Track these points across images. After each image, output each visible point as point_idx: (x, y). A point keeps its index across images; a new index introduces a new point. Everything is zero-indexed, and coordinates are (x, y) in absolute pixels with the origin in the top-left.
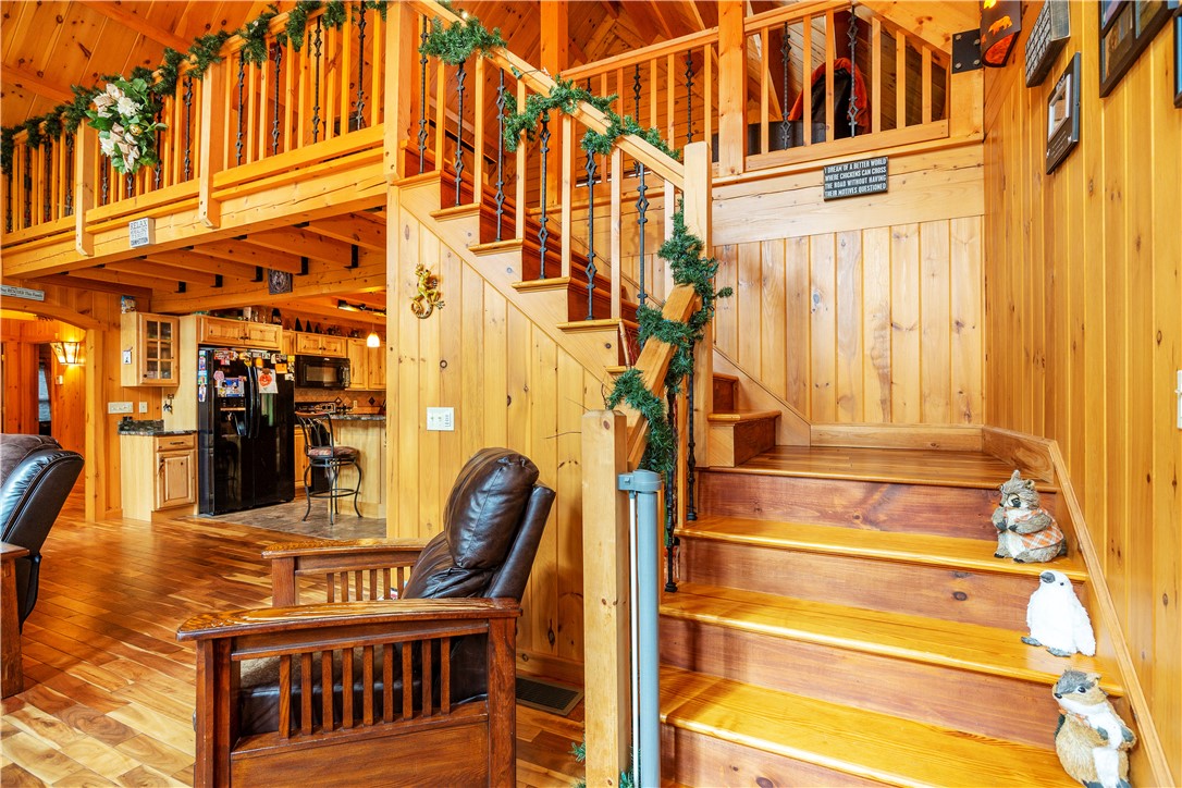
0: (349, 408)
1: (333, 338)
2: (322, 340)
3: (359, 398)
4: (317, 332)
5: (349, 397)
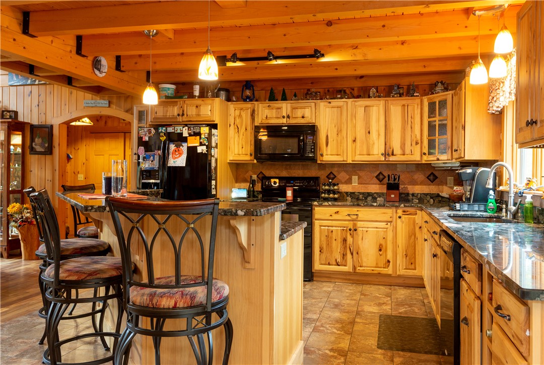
3: (362, 173)
5: (346, 171)
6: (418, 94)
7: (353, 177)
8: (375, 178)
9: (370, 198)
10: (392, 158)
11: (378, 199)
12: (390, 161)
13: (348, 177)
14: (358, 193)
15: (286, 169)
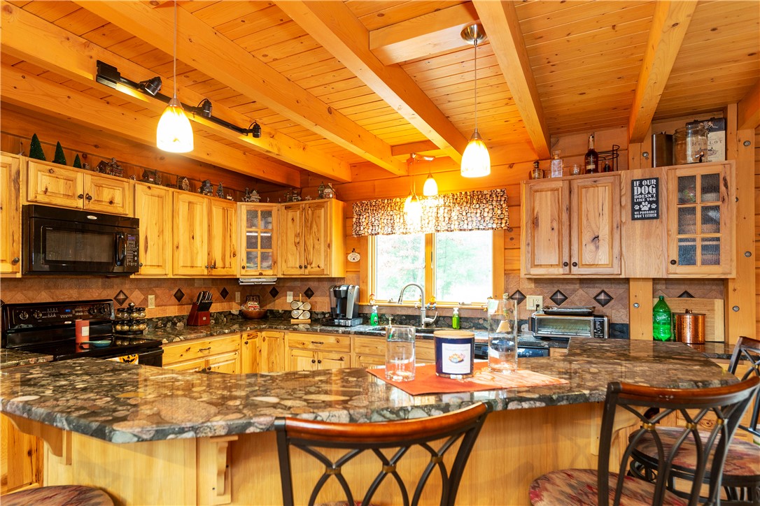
0: (139, 310)
1: (105, 179)
2: (84, 180)
3: (158, 291)
4: (77, 164)
5: (140, 289)
6: (231, 198)
7: (150, 297)
8: (173, 297)
9: (169, 325)
10: (214, 272)
11: (178, 324)
12: (212, 275)
13: (143, 297)
14: (157, 318)
15: (47, 288)
